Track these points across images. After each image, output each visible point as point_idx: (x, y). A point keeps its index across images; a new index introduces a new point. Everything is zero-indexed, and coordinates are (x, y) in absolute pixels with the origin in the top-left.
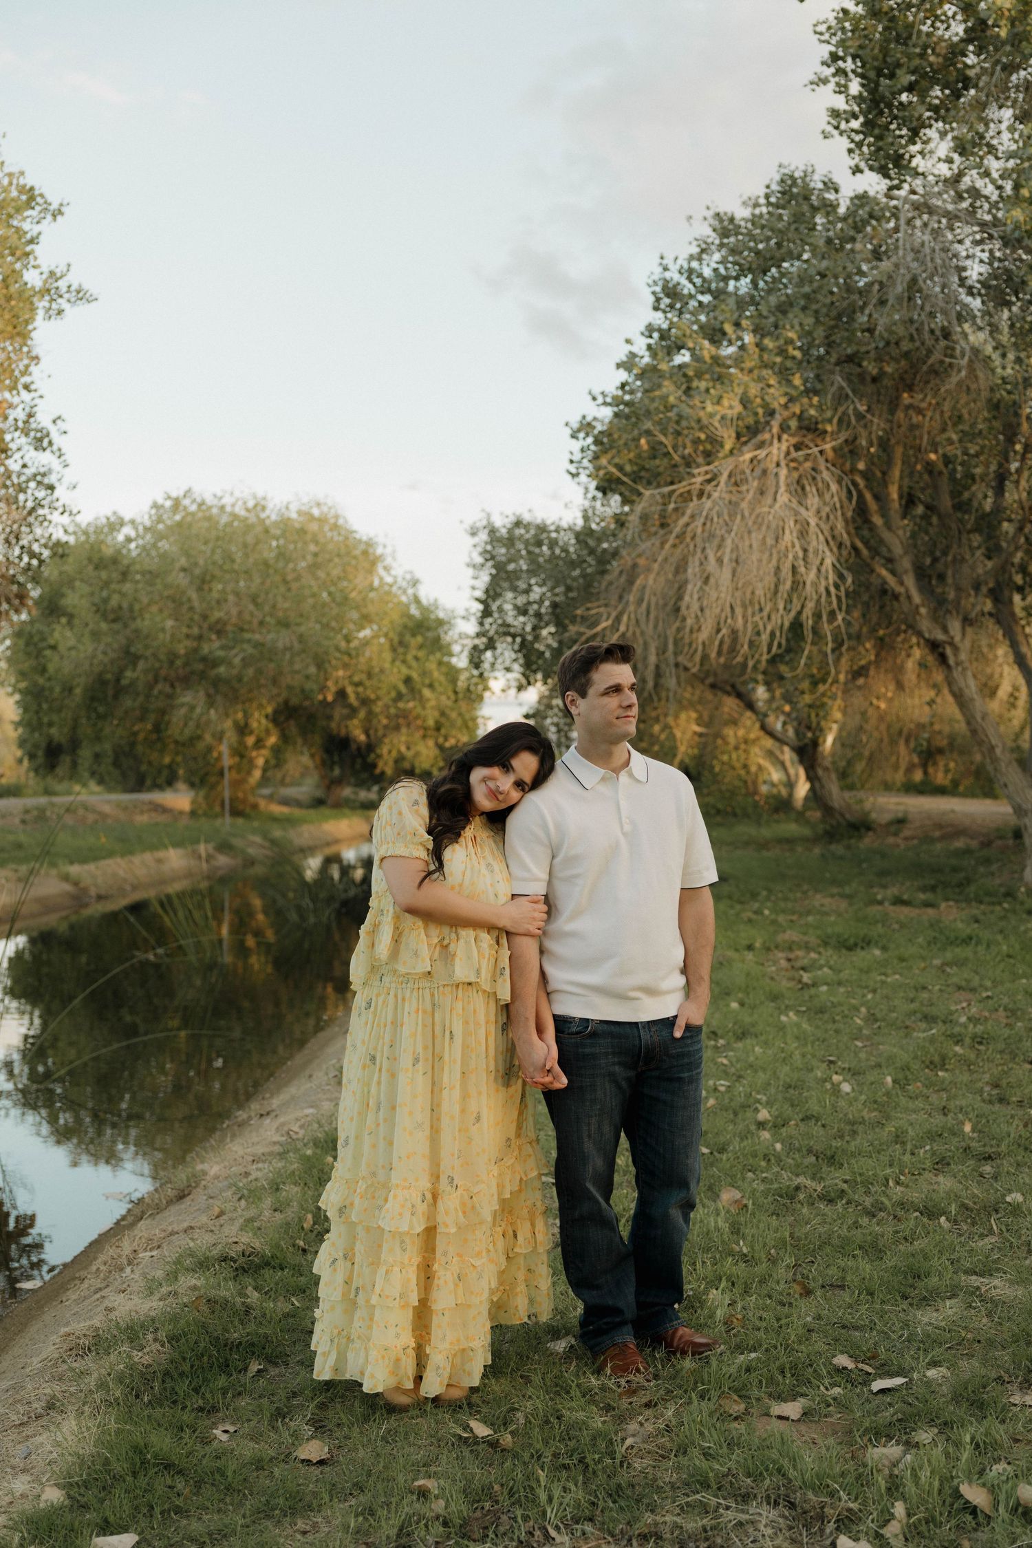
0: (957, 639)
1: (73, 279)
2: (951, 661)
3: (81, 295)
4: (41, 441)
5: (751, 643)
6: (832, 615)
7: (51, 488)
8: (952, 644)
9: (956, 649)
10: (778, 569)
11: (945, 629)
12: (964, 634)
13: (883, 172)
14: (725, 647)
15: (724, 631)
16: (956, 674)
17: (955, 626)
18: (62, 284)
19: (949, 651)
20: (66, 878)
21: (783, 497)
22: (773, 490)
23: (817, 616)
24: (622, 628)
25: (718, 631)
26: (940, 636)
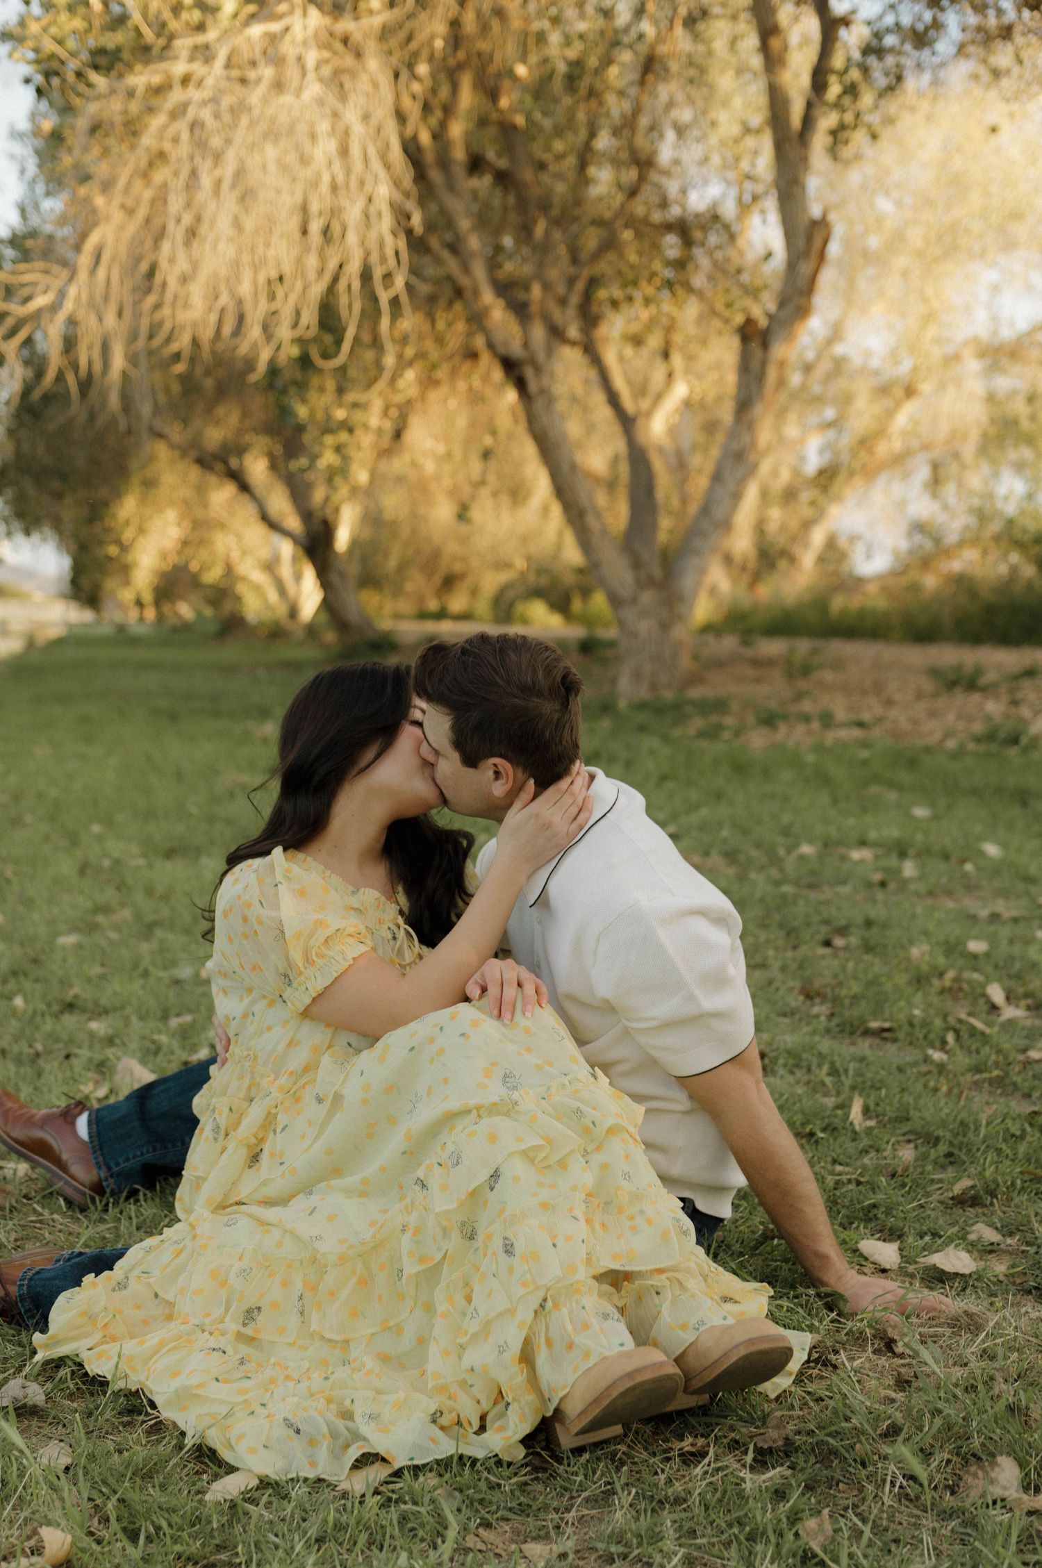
0: (541, 356)
2: (533, 386)
5: (265, 327)
6: (388, 277)
8: (533, 362)
9: (538, 369)
10: (304, 209)
11: (526, 344)
12: (549, 349)
14: (227, 329)
15: (224, 299)
16: (539, 405)
17: (539, 338)
19: (529, 373)
21: (313, 89)
22: (295, 83)
23: (366, 276)
24: (68, 306)
25: (217, 297)
26: (519, 352)
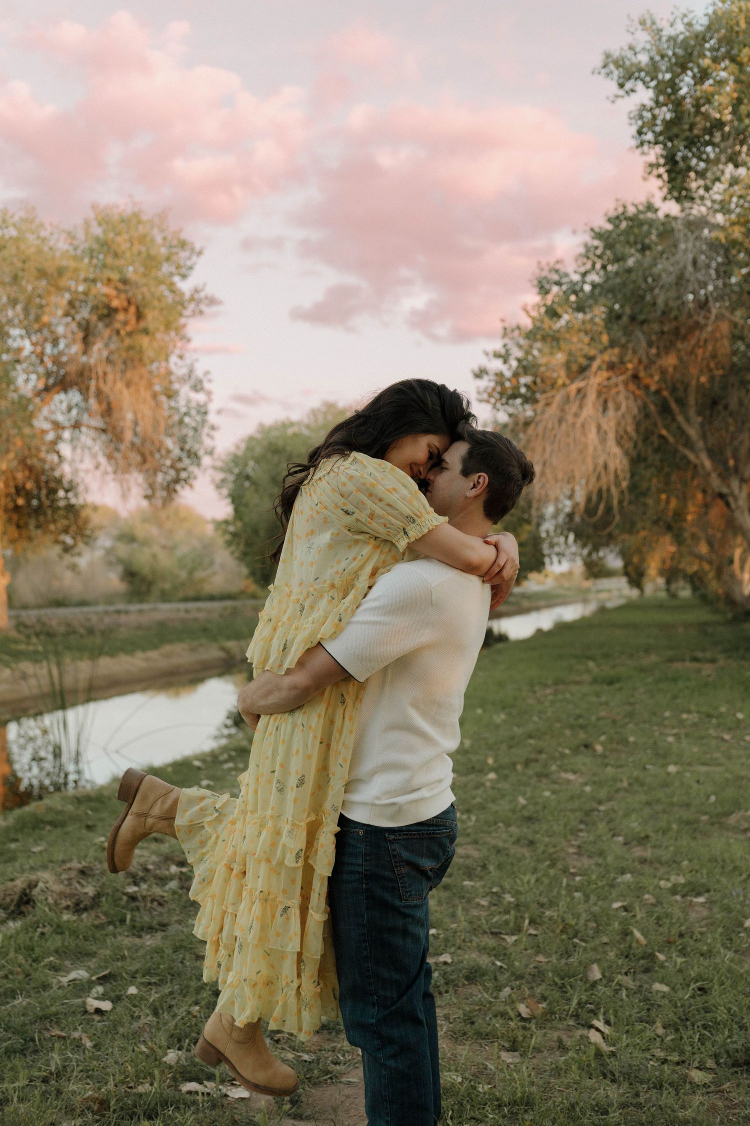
0: (736, 491)
1: (209, 291)
3: (212, 301)
4: (197, 387)
7: (206, 413)
8: (732, 494)
9: (736, 499)
11: (729, 486)
12: (741, 488)
13: (678, 200)
16: (737, 514)
17: (735, 484)
18: (202, 295)
20: (223, 649)
21: (588, 412)
22: (585, 407)
26: (725, 490)
